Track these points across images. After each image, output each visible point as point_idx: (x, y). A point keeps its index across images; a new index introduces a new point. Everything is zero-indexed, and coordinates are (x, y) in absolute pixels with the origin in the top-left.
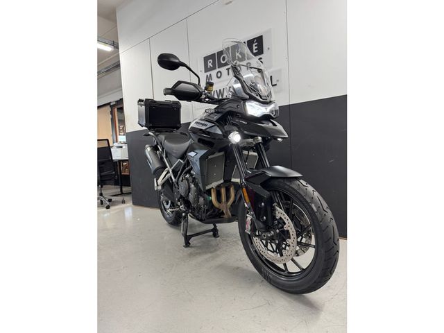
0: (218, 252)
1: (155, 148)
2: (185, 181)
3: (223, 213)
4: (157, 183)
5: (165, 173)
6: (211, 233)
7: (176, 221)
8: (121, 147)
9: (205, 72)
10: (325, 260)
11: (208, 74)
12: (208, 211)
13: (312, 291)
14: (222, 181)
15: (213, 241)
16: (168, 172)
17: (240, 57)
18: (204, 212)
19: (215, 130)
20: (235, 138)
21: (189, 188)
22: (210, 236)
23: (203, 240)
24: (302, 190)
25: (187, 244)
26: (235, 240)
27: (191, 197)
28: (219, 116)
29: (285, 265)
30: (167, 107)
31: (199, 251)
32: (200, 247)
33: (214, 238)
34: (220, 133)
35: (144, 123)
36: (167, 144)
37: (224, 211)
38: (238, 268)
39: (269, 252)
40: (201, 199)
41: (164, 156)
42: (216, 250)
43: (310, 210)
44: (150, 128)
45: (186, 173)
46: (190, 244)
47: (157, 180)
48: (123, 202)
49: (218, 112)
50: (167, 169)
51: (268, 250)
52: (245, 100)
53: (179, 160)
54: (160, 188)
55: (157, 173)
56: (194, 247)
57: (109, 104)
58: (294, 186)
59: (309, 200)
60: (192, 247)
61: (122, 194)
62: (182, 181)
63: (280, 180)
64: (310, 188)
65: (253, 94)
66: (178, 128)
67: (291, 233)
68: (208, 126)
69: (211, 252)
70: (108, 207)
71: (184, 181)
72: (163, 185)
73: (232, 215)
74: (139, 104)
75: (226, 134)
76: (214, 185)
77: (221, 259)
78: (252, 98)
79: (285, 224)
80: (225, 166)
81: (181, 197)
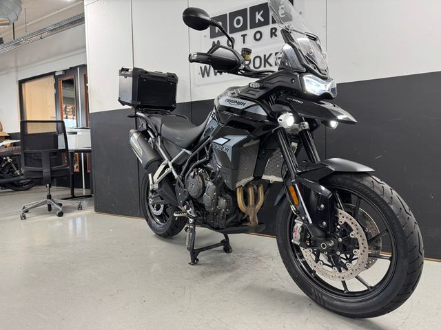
0: (238, 271)
1: (144, 135)
2: (198, 178)
3: (247, 220)
4: (153, 180)
5: (162, 167)
6: (221, 248)
7: (170, 232)
8: (75, 133)
9: (211, 37)
10: (408, 274)
11: (216, 40)
12: (228, 217)
13: (384, 314)
14: (252, 178)
15: (227, 257)
16: (167, 166)
17: (262, 20)
18: (223, 217)
19: (257, 109)
20: (288, 120)
21: (204, 188)
22: (220, 251)
23: (212, 255)
24: (378, 188)
25: (195, 261)
26: (254, 256)
27: (207, 199)
28: (262, 92)
29: (344, 283)
30: (159, 80)
31: (213, 269)
32: (212, 265)
33: (225, 254)
34: (264, 114)
35: (129, 100)
36: (166, 130)
37: (251, 218)
38: (272, 290)
39: (325, 267)
40: (222, 202)
41: (159, 145)
42: (234, 269)
43: (388, 212)
44: (137, 108)
45: (197, 167)
46: (198, 260)
47: (153, 176)
48: (80, 208)
49: (261, 88)
50: (165, 162)
51: (324, 264)
52: (301, 73)
53: (184, 150)
54: (156, 186)
55: (151, 167)
56: (204, 264)
57: (53, 73)
58: (366, 183)
59: (387, 200)
60: (200, 264)
61: (73, 197)
62: (194, 177)
63: (344, 176)
64: (387, 187)
65: (311, 66)
66: (172, 109)
67: (360, 242)
68: (246, 106)
69: (229, 271)
70: (61, 214)
71: (196, 177)
72: (160, 184)
73: (259, 223)
74: (121, 75)
75: (273, 117)
76: (243, 182)
77: (246, 279)
78: (309, 71)
79: (351, 230)
80: (258, 158)
81: (190, 198)
